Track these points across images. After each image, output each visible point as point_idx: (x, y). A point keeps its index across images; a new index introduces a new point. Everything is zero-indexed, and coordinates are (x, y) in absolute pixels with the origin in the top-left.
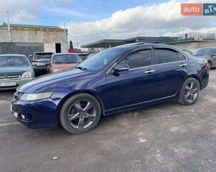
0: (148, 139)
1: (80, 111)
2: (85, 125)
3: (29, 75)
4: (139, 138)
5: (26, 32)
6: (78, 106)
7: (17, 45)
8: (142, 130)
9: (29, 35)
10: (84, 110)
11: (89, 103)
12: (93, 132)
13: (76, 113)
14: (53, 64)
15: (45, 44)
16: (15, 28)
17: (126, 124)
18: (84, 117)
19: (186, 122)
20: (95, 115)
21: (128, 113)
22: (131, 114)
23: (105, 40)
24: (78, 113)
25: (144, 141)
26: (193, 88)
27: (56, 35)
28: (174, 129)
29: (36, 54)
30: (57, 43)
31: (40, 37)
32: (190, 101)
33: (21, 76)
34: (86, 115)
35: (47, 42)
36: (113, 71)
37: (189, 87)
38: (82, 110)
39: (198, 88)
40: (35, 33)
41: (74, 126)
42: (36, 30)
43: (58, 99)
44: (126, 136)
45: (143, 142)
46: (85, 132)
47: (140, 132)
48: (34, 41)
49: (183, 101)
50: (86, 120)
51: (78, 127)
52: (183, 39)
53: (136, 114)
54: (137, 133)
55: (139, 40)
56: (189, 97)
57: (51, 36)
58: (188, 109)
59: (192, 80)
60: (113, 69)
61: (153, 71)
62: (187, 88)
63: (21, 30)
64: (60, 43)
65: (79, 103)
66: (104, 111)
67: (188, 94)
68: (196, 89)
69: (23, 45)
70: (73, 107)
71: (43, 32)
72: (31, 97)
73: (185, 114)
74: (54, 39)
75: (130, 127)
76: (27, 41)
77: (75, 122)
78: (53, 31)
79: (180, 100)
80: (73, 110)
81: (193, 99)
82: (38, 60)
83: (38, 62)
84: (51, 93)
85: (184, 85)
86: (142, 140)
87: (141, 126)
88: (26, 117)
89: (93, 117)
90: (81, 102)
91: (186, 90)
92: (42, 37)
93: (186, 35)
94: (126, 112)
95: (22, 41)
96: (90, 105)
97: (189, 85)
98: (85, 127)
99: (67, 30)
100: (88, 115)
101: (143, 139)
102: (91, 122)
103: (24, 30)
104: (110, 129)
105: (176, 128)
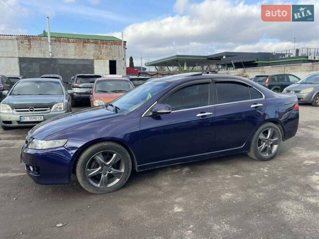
0: (185, 208)
1: (103, 165)
2: (109, 183)
3: (61, 108)
4: (175, 205)
5: (71, 45)
6: (100, 159)
7: (60, 62)
8: (184, 194)
9: (76, 49)
10: (108, 163)
11: (114, 155)
12: (120, 191)
13: (98, 167)
14: (96, 92)
15: (95, 61)
16: (58, 39)
17: (166, 183)
18: (108, 172)
19: (249, 187)
20: (123, 171)
21: (176, 169)
22: (179, 170)
23: (178, 56)
24: (100, 168)
25: (180, 210)
26: (272, 137)
27: (111, 49)
28: (226, 196)
29: (78, 77)
30: (111, 59)
31: (89, 52)
32: (267, 155)
33: (51, 108)
34: (111, 170)
35: (98, 58)
36: (151, 114)
37: (265, 137)
38: (105, 164)
39: (280, 138)
40: (84, 46)
41: (94, 184)
42: (85, 42)
43: (73, 148)
44: (158, 202)
45: (178, 212)
46: (109, 192)
47: (180, 196)
48: (81, 57)
49: (255, 154)
50: (111, 177)
51: (99, 185)
52: (292, 56)
53: (186, 169)
54: (175, 198)
55: (227, 56)
56: (265, 149)
57: (103, 51)
58: (260, 167)
59: (270, 127)
60: (151, 110)
61: (209, 113)
62: (262, 136)
63: (65, 41)
64: (115, 59)
65: (101, 155)
66: (137, 166)
67: (264, 145)
68: (276, 139)
69: (67, 62)
70: (93, 160)
71: (93, 45)
72: (41, 144)
73: (252, 174)
74: (108, 54)
75: (170, 189)
76: (73, 57)
77: (96, 178)
78: (107, 44)
79: (251, 154)
80: (93, 164)
81: (270, 152)
82: (80, 86)
83: (80, 88)
84: (65, 141)
85: (257, 133)
86: (177, 209)
87: (184, 188)
88: (34, 170)
89: (120, 173)
90: (104, 154)
91: (260, 140)
92: (92, 53)
93: (297, 51)
94: (174, 167)
95: (66, 57)
96: (116, 157)
97: (266, 133)
98: (110, 185)
99: (126, 42)
100: (113, 171)
101: (179, 208)
102: (118, 180)
103: (69, 42)
104: (142, 190)
105: (230, 195)
